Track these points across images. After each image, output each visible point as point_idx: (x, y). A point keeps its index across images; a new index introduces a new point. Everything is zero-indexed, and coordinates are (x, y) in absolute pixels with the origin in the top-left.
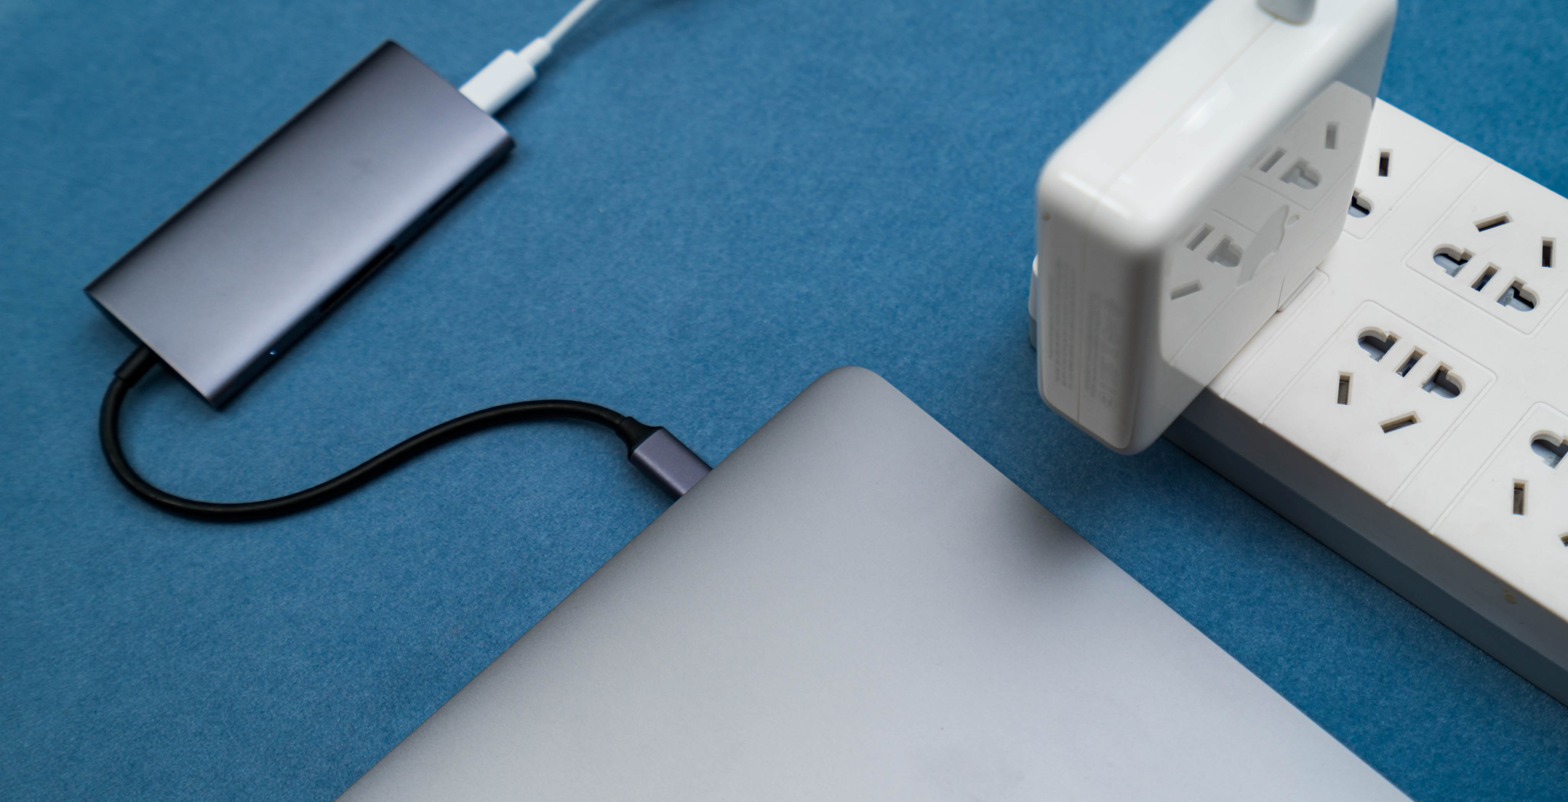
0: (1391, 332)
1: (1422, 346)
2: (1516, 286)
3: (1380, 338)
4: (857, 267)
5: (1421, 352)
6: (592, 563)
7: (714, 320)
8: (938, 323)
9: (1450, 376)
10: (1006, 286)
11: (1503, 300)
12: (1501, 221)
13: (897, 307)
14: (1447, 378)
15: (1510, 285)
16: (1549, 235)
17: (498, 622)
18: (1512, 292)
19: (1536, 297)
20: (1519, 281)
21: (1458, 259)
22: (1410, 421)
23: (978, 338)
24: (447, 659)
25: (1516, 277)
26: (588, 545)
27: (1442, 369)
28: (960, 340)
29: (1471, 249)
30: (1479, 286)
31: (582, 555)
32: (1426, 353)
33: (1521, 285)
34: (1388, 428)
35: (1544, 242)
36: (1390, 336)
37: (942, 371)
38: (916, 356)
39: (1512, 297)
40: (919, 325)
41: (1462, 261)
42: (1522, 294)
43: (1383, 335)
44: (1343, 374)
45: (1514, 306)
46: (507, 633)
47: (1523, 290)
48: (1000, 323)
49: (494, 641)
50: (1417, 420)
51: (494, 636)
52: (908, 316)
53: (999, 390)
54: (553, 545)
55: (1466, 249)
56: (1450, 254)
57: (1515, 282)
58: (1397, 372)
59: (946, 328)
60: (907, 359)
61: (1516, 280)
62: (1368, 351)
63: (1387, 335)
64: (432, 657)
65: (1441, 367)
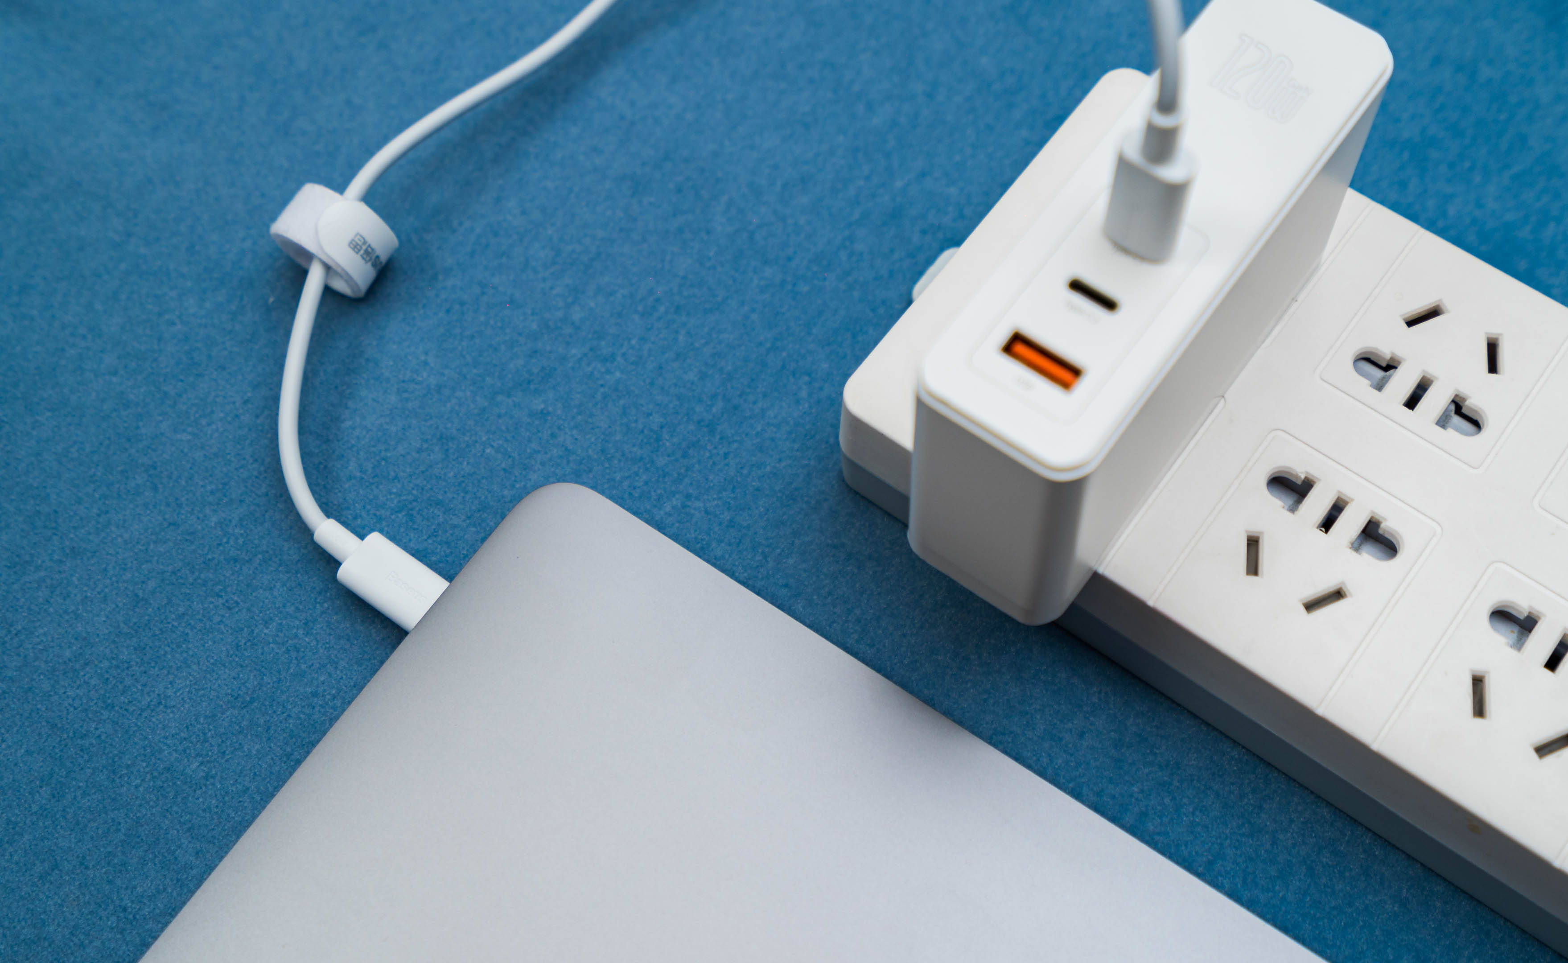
0: (1307, 473)
1: (1348, 491)
2: (1457, 400)
3: (1294, 480)
4: (608, 372)
5: (1347, 500)
6: (262, 799)
7: (420, 451)
8: (715, 448)
9: (1385, 530)
10: (804, 394)
11: (1443, 422)
12: (1433, 313)
13: (662, 427)
14: (1381, 531)
15: (1450, 401)
16: (1494, 330)
17: (135, 887)
18: (1453, 407)
19: (1483, 415)
20: (1461, 395)
21: (1384, 364)
22: (1338, 595)
23: (768, 468)
24: (66, 944)
25: (1457, 390)
26: (255, 774)
27: (1374, 520)
28: (745, 471)
29: (1400, 353)
30: (1412, 402)
31: (248, 789)
32: (1352, 500)
33: (1464, 400)
34: (1311, 606)
35: (1488, 339)
36: (1306, 478)
37: (722, 516)
38: (688, 496)
39: (1453, 414)
40: (691, 452)
41: (1389, 367)
42: (1464, 411)
43: (1297, 476)
44: (1250, 534)
45: (1458, 429)
46: (148, 903)
47: (1467, 406)
48: (796, 446)
49: (131, 917)
50: (1347, 593)
51: (130, 910)
52: (675, 440)
53: (797, 541)
54: (206, 778)
55: (1393, 353)
56: (1373, 358)
57: (1456, 396)
58: (1317, 528)
59: (726, 455)
60: (676, 501)
61: (1458, 393)
62: (1280, 499)
63: (1303, 477)
64: (46, 944)
65: (1372, 517)
